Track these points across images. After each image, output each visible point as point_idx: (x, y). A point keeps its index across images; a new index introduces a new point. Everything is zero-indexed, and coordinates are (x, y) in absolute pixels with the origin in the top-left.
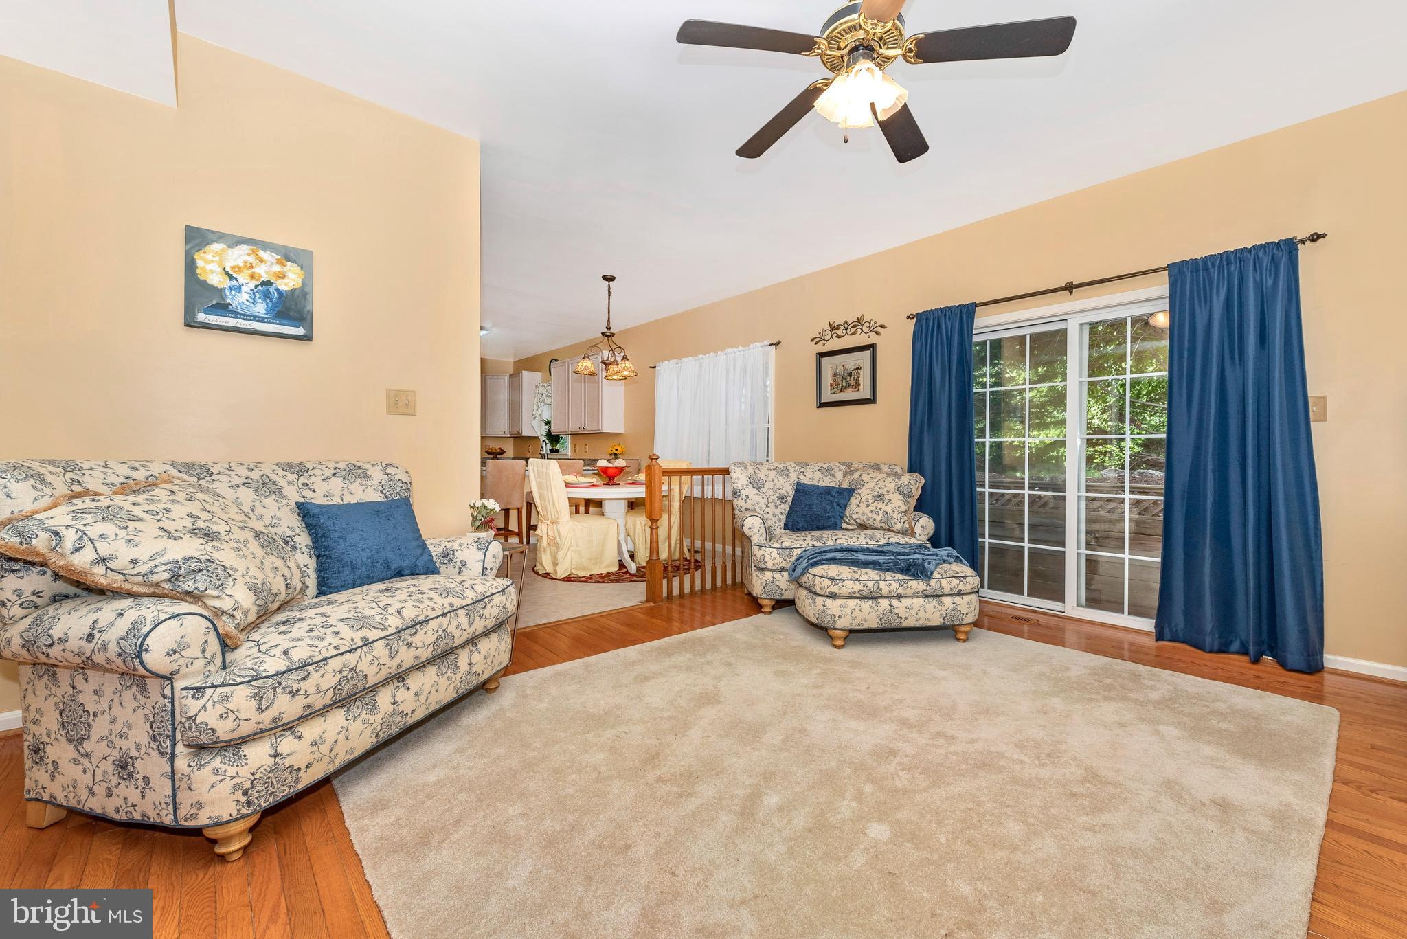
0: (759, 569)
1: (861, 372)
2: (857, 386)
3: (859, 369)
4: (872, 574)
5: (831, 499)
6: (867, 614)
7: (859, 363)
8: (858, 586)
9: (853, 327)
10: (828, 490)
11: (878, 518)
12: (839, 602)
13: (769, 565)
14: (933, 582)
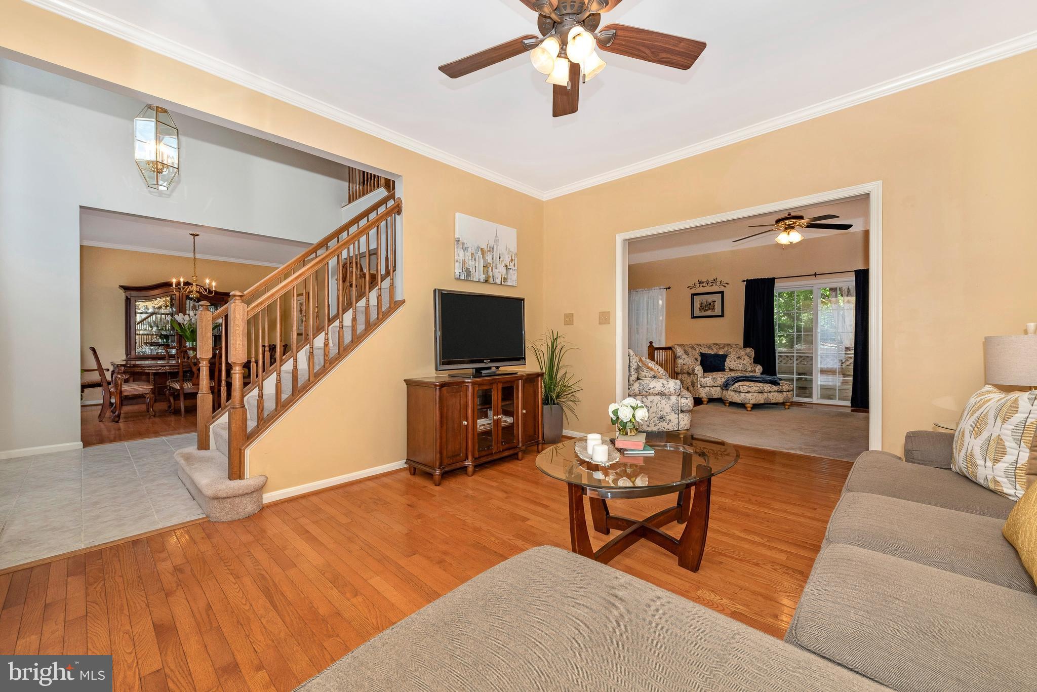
0: (702, 386)
1: (716, 303)
2: (713, 309)
3: (715, 301)
4: (760, 384)
5: (719, 359)
6: (761, 399)
7: (715, 299)
8: (757, 388)
9: (711, 283)
10: (716, 356)
11: (741, 366)
12: (751, 394)
13: (708, 385)
14: (780, 387)
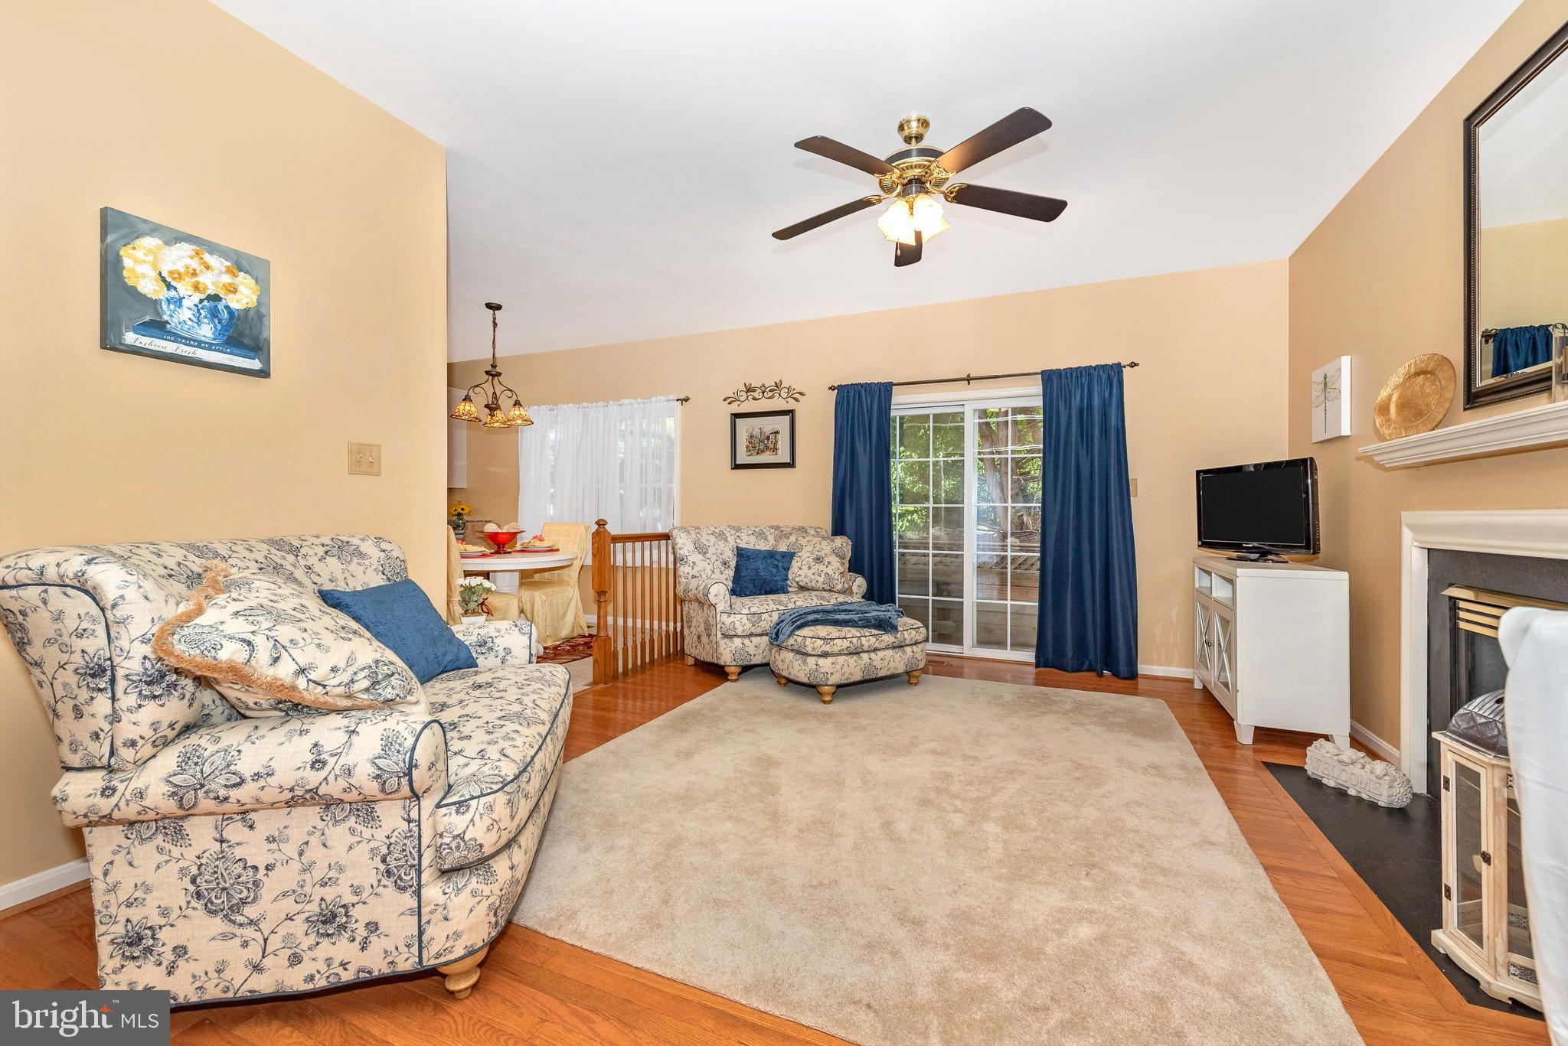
0: (725, 636)
1: (779, 437)
2: (775, 450)
3: (777, 433)
4: (854, 631)
5: (776, 563)
6: (852, 669)
7: (777, 427)
8: (846, 644)
9: (770, 391)
10: (771, 555)
11: (821, 580)
12: (830, 659)
13: (739, 632)
14: (899, 635)
